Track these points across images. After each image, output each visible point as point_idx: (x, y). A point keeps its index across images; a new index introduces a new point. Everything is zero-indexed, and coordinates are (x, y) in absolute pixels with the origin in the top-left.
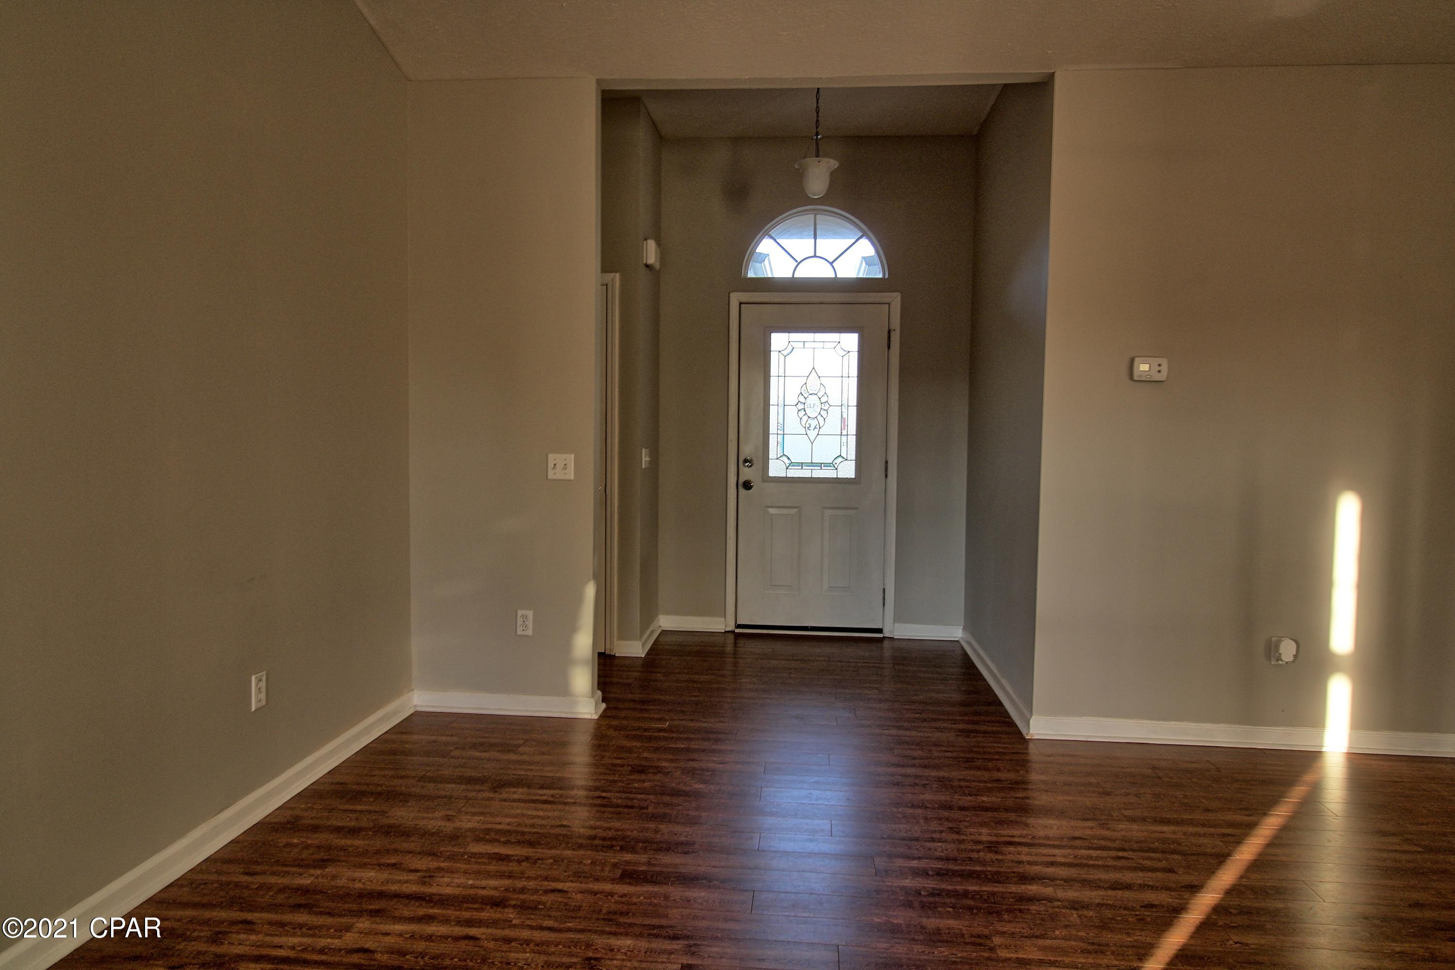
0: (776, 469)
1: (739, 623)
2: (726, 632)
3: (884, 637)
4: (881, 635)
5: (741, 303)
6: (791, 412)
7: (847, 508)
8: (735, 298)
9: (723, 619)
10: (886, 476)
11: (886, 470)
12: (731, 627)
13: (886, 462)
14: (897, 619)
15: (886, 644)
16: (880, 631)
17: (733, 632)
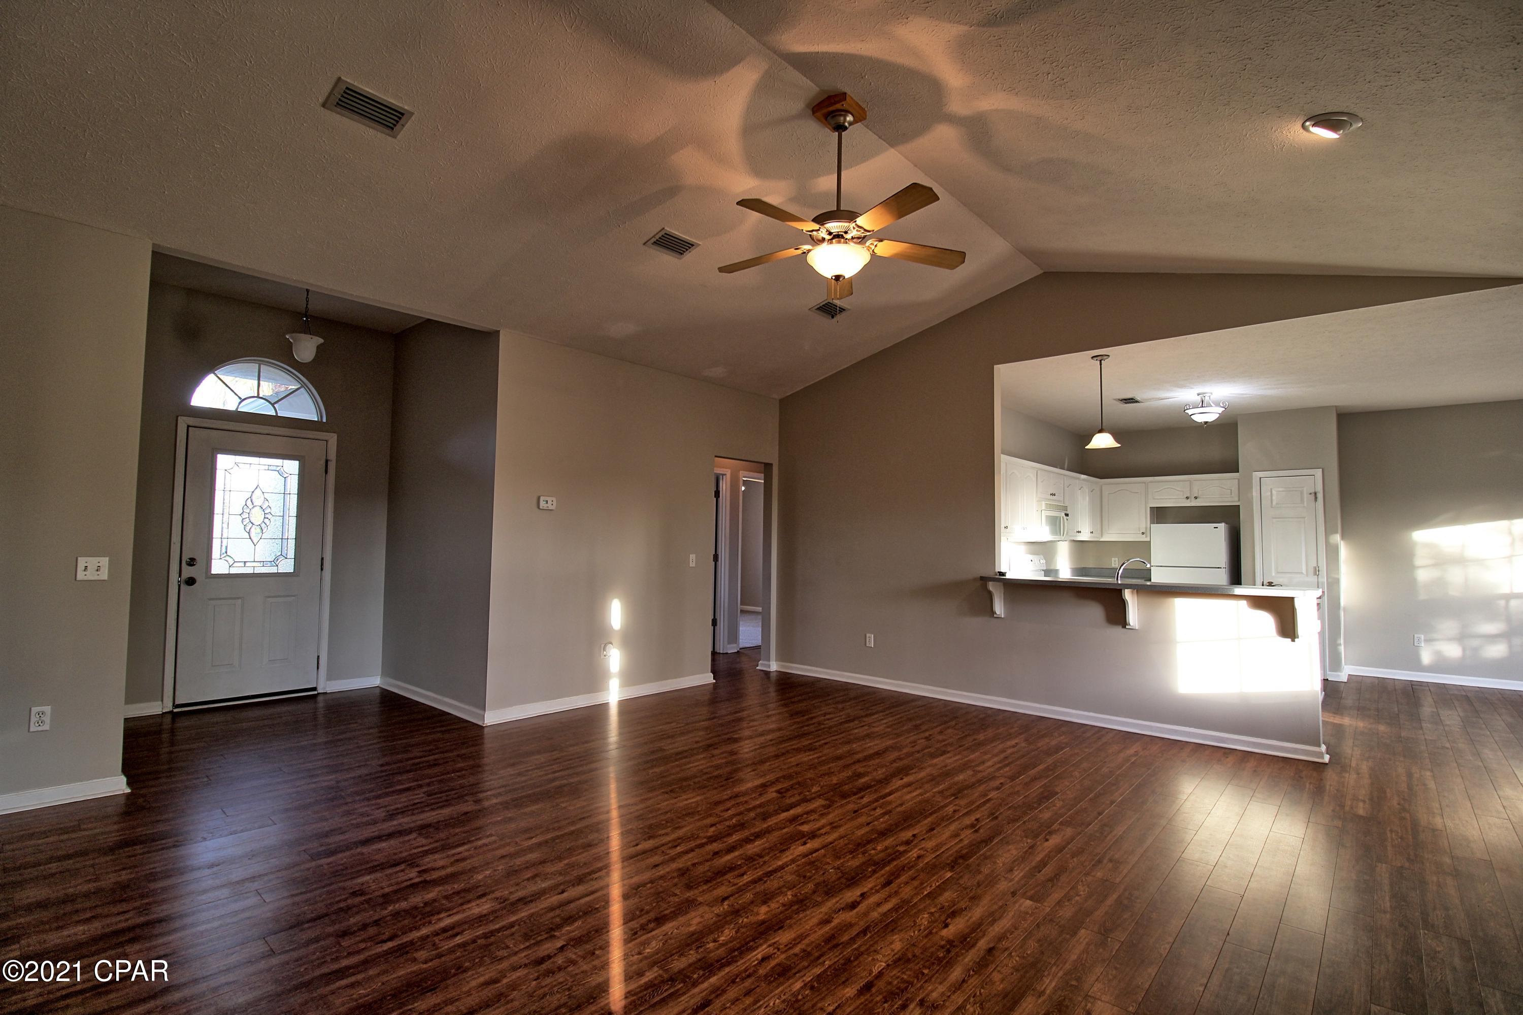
0: (218, 567)
1: (177, 703)
2: (163, 713)
3: (318, 694)
4: (316, 692)
5: (188, 426)
6: (236, 522)
7: (288, 596)
8: (183, 422)
9: (160, 703)
10: (322, 569)
11: (322, 564)
12: (168, 707)
13: (322, 559)
14: (330, 678)
15: (320, 698)
16: (315, 689)
17: (171, 712)
